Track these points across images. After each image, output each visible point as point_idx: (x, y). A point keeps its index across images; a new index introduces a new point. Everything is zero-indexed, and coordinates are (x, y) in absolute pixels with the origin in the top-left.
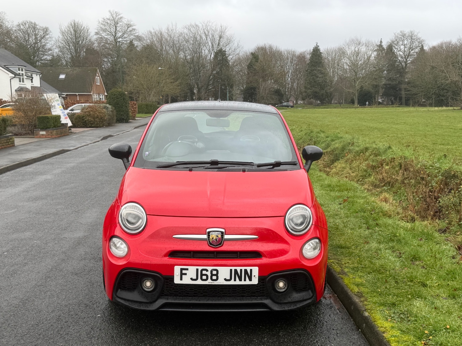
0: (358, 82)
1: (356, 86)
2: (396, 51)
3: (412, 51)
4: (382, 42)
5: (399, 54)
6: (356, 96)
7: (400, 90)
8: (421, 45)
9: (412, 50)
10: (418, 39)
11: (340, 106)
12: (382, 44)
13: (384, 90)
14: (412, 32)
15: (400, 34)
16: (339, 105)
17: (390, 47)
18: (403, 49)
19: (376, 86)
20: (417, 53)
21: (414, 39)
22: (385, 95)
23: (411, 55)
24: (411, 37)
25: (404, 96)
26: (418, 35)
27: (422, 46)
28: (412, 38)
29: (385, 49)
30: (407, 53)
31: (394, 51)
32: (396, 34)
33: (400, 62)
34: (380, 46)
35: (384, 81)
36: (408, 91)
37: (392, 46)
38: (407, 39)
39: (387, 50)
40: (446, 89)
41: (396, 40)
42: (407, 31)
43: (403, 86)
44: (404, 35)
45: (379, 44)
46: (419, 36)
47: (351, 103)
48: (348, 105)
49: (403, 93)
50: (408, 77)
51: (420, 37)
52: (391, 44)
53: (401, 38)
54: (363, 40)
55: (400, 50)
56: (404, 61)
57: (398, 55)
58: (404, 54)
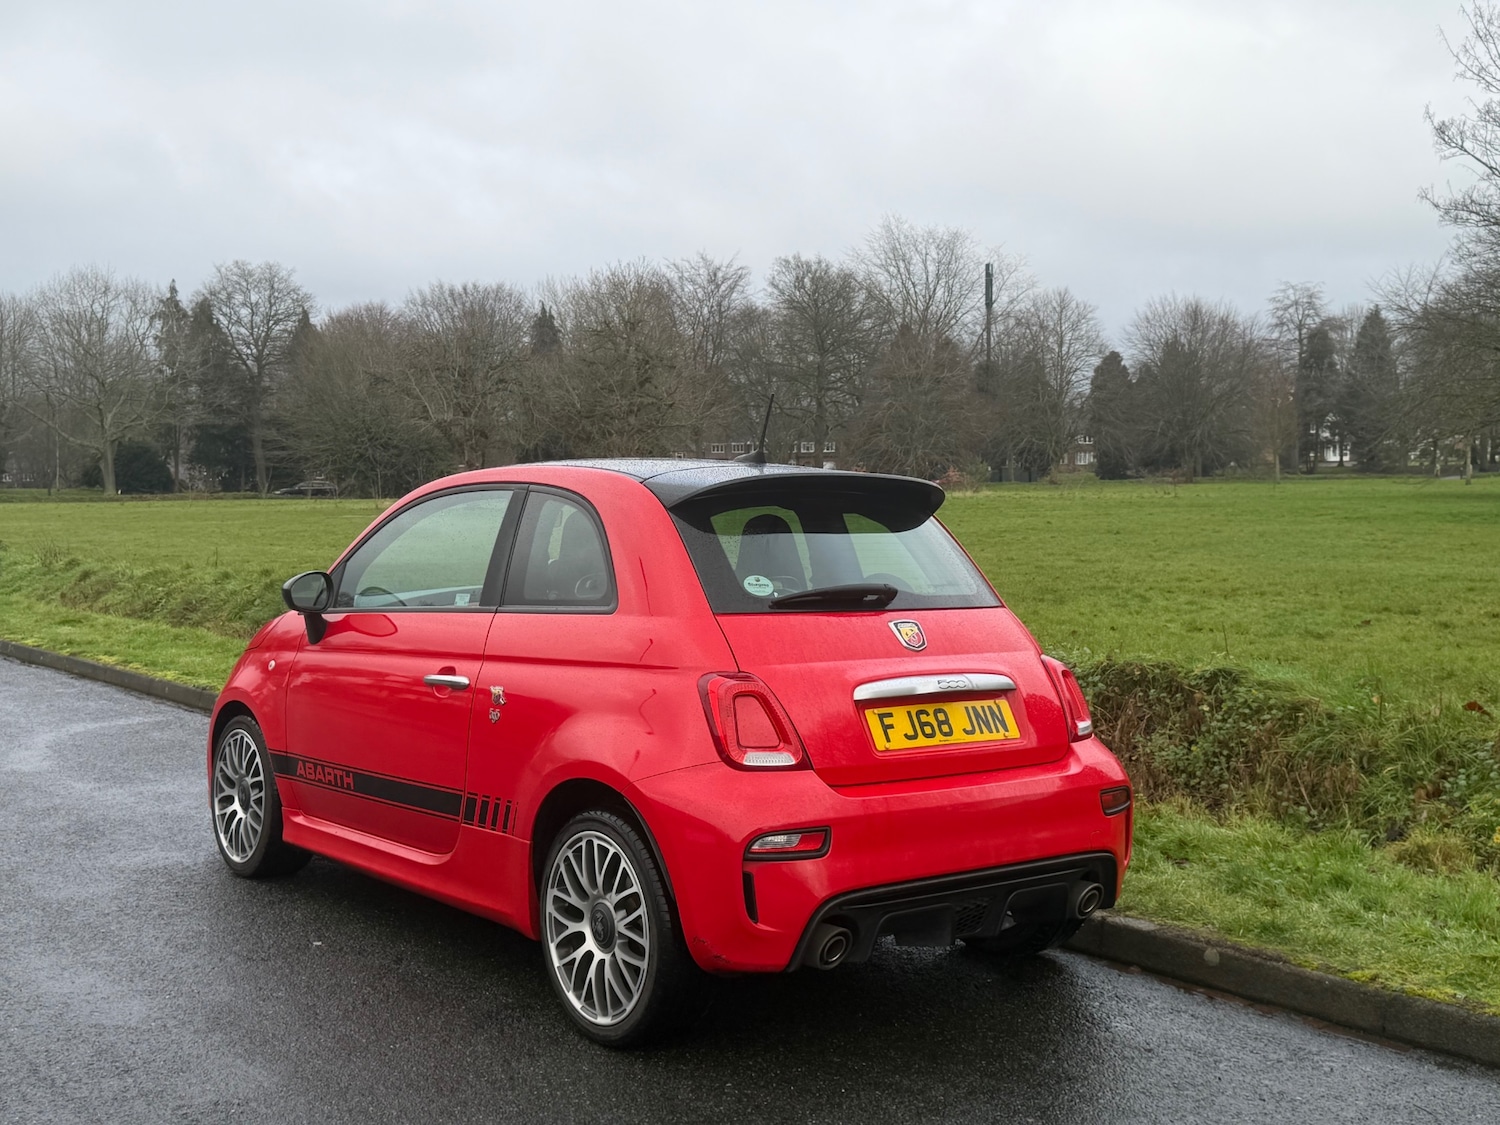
0: (110, 416)
1: (106, 427)
2: (226, 322)
3: (278, 328)
4: (176, 292)
5: (238, 333)
6: (106, 460)
7: (249, 442)
8: (301, 309)
9: (276, 323)
10: (294, 290)
11: (50, 494)
12: (178, 298)
13: (193, 443)
14: (270, 269)
15: (235, 270)
16: (46, 490)
17: (204, 309)
18: (246, 320)
19: (170, 431)
20: (290, 333)
21: (280, 291)
22: (196, 459)
23: (274, 339)
24: (271, 281)
25: (261, 464)
26: (292, 278)
27: (305, 314)
28: (272, 287)
29: (190, 313)
30: (261, 331)
31: (218, 320)
32: (223, 270)
33: (243, 360)
34: (172, 302)
35: (193, 416)
36: (283, 448)
37: (209, 306)
38: (256, 286)
39: (196, 316)
40: (396, 447)
41: (224, 288)
42: (255, 262)
43: (258, 433)
44: (245, 275)
45: (168, 295)
46: (296, 280)
47: (82, 484)
48: (74, 491)
49: (259, 452)
50: (270, 407)
51: (299, 284)
52: (206, 299)
53: (239, 284)
54: (118, 280)
55: (239, 322)
56: (252, 354)
57: (235, 335)
58: (252, 334)
